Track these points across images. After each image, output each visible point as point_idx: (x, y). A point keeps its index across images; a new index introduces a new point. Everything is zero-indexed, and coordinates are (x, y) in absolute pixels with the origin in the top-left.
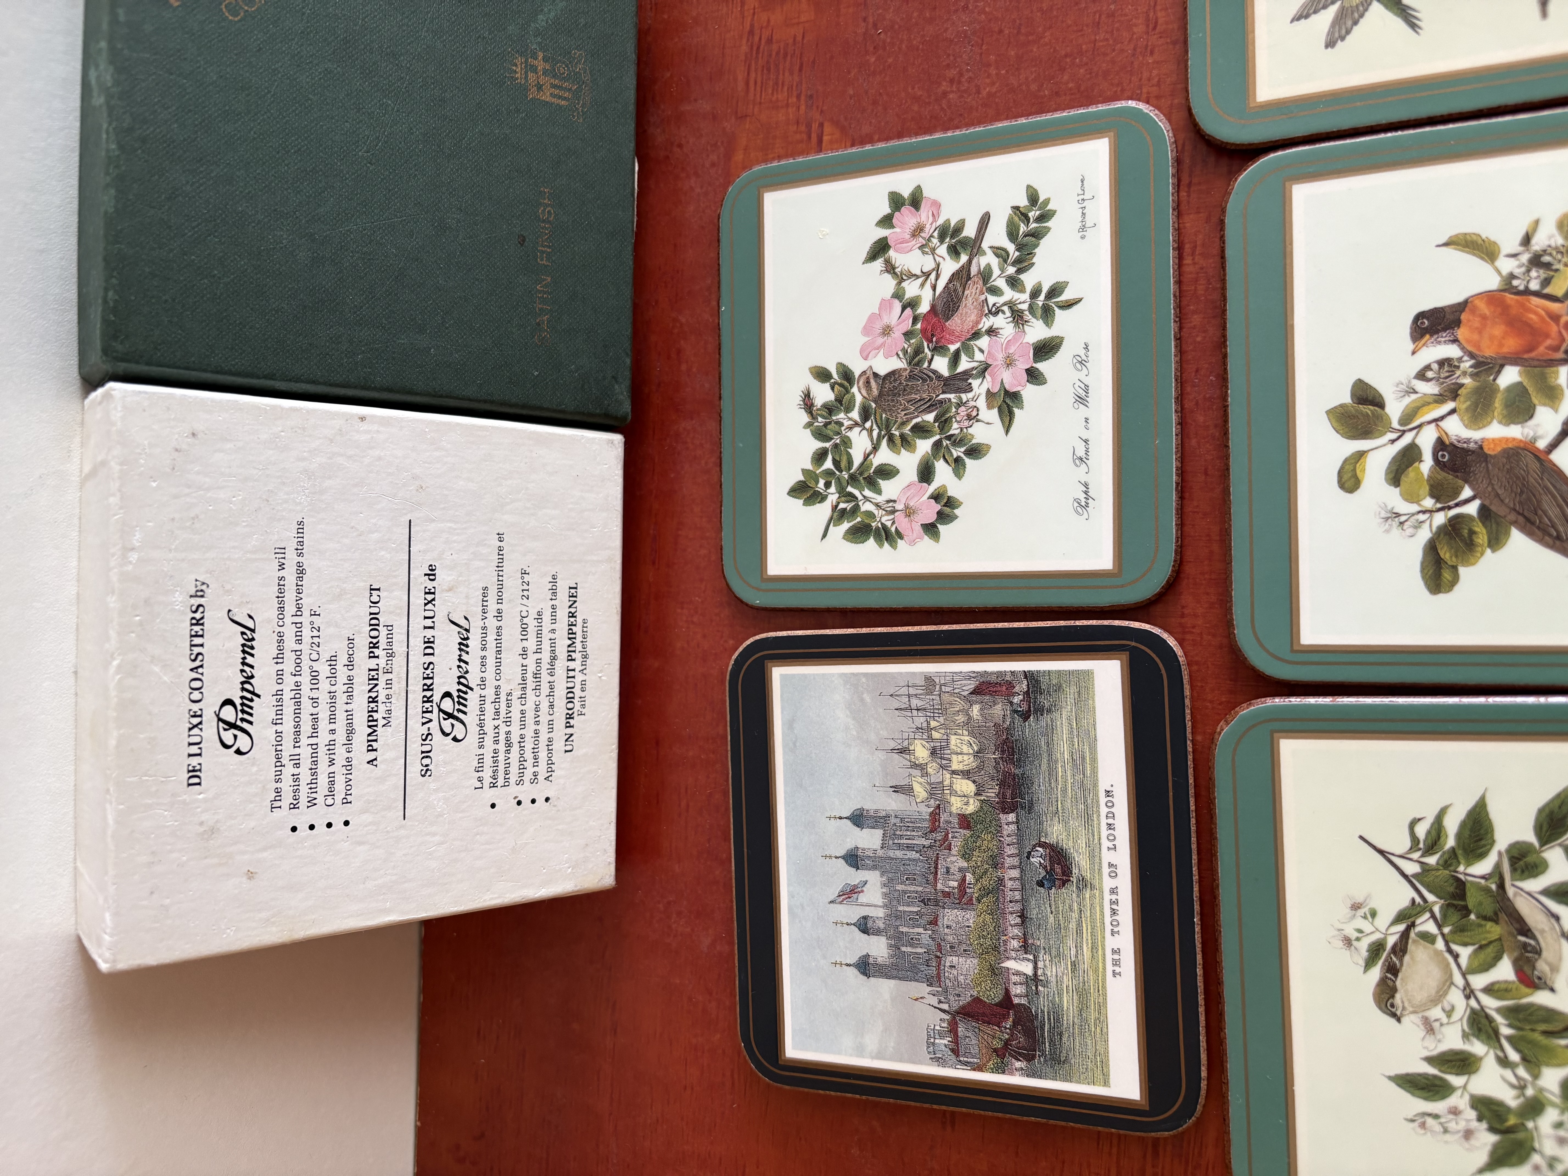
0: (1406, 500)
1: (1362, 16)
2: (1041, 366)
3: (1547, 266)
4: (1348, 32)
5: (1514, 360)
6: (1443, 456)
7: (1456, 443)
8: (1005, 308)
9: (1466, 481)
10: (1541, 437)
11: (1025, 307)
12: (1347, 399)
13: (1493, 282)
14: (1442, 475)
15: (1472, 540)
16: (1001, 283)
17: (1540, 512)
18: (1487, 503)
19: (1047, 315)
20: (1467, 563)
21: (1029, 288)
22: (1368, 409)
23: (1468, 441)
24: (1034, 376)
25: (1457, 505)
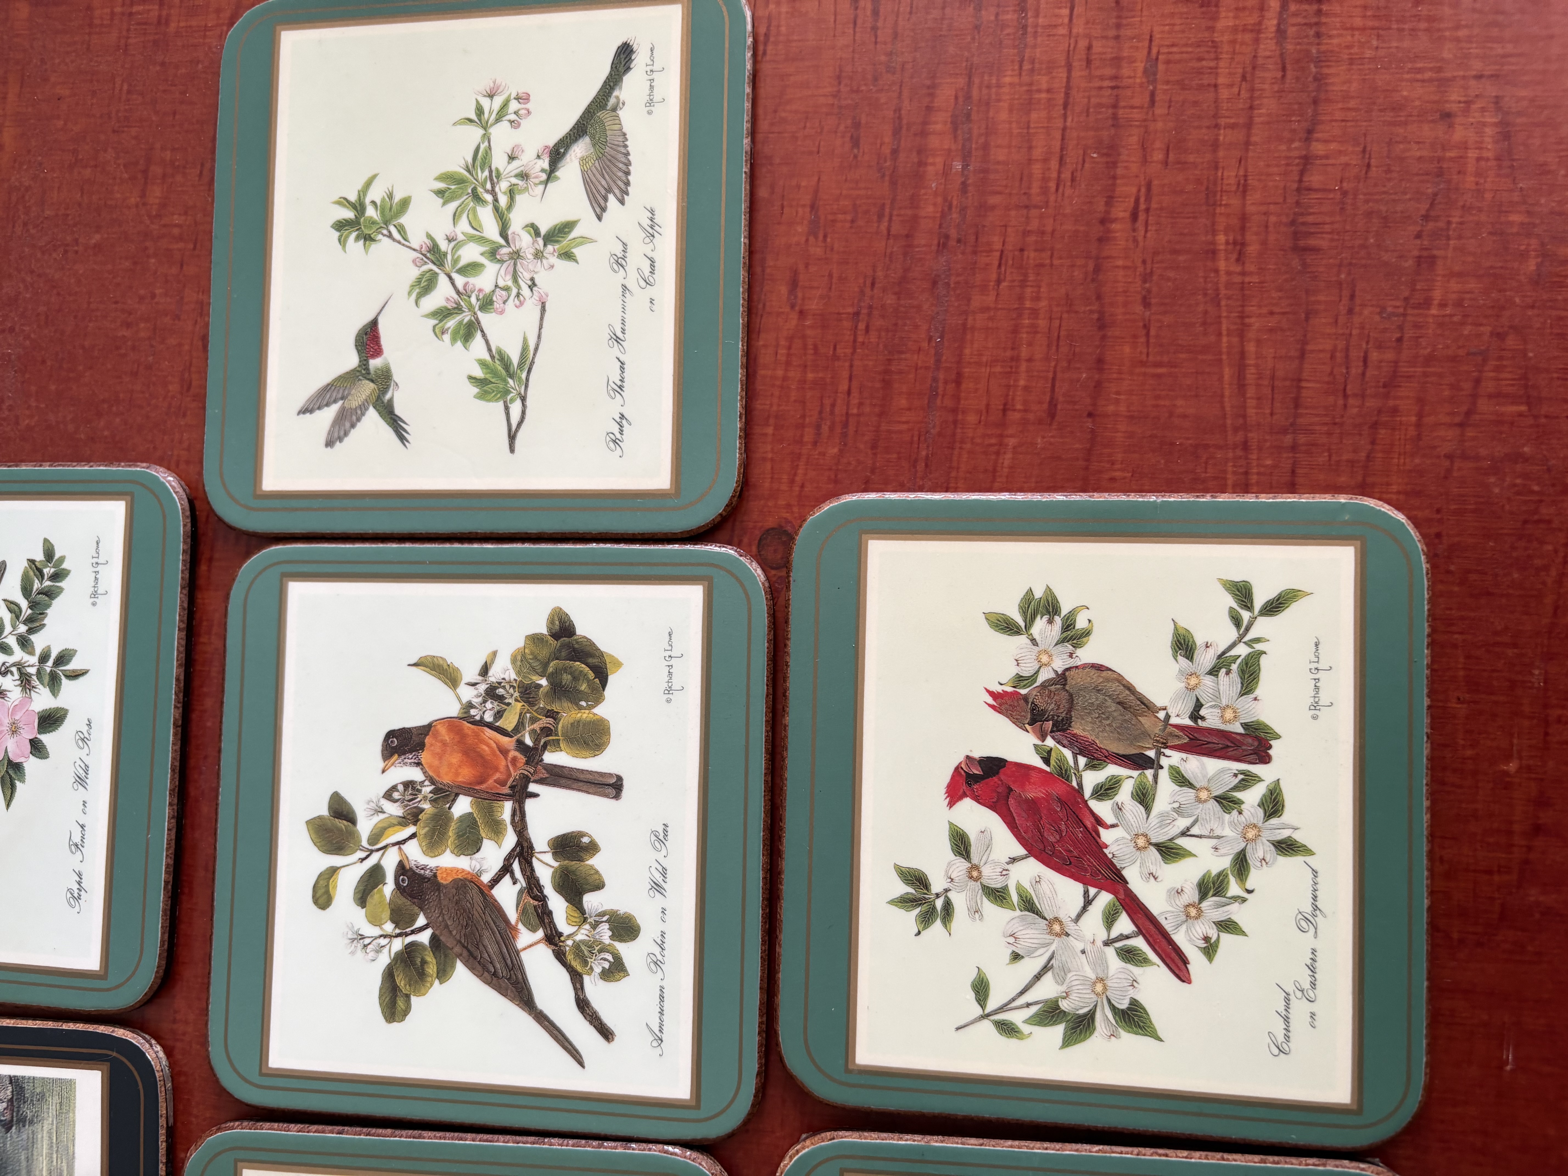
0: (370, 922)
1: (359, 420)
2: (45, 738)
3: (500, 699)
4: (346, 434)
5: (468, 791)
6: (403, 880)
7: (415, 868)
8: (14, 669)
9: (422, 909)
10: (486, 871)
11: (32, 671)
12: (324, 811)
13: (453, 710)
14: (402, 901)
15: (423, 969)
16: (12, 641)
17: (481, 947)
18: (437, 932)
19: (54, 683)
20: (419, 993)
21: (38, 651)
22: (342, 824)
23: (424, 868)
24: (37, 749)
25: (413, 932)
